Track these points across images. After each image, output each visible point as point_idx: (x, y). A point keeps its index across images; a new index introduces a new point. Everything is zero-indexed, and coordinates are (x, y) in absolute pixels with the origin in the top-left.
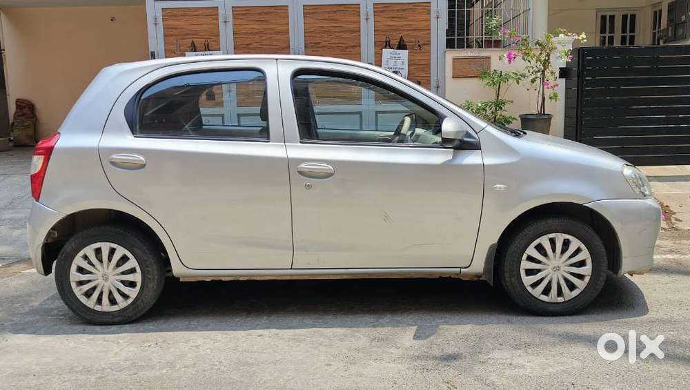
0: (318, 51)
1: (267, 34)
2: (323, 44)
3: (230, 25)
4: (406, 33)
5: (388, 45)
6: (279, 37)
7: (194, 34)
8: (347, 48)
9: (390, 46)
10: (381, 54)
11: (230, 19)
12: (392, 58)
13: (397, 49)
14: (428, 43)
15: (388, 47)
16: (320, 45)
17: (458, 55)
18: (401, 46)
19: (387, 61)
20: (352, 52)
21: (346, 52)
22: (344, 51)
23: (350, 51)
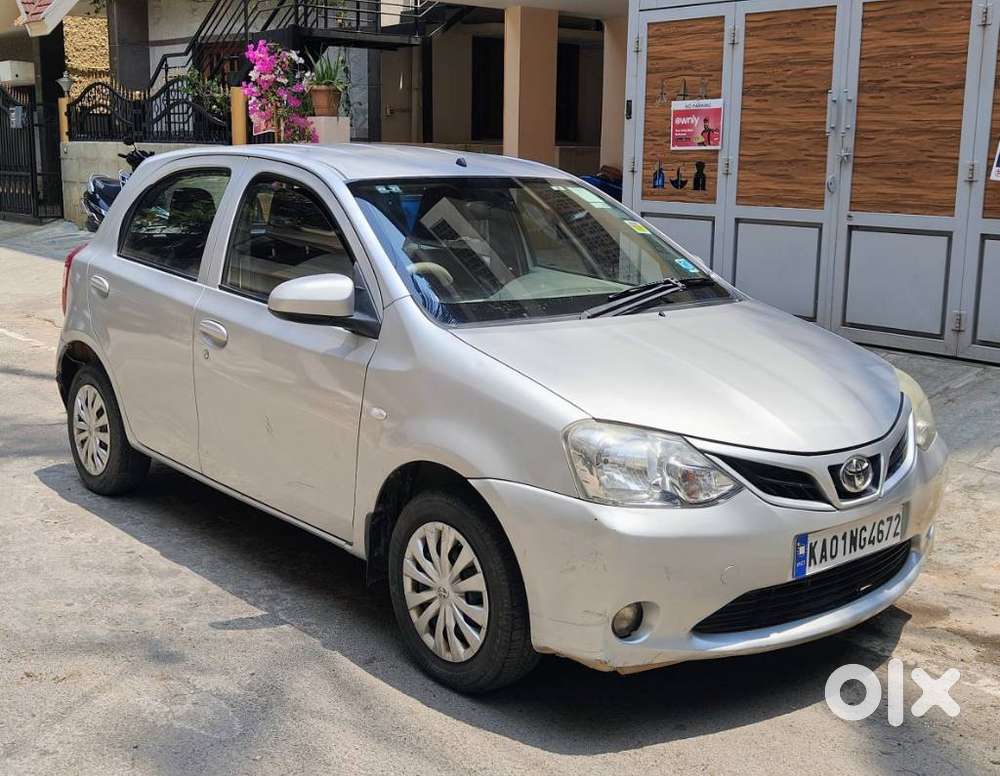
0: (882, 97)
1: (795, 63)
2: (894, 82)
3: (740, 50)
6: (814, 70)
7: (686, 68)
8: (937, 90)
11: (741, 39)
16: (885, 85)
20: (948, 100)
21: (936, 99)
22: (931, 98)
23: (944, 98)
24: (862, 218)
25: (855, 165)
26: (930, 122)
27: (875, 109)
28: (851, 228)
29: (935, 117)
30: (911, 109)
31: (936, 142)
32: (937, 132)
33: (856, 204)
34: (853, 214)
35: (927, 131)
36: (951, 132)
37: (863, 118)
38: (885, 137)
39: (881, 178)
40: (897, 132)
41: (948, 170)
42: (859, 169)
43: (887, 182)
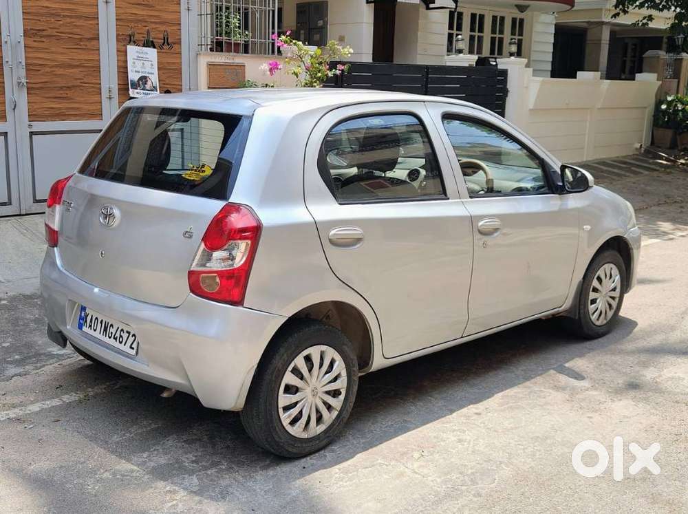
0: (43, 42)
2: (49, 32)
4: (154, 26)
5: (131, 40)
8: (81, 40)
9: (134, 42)
10: (126, 52)
12: (138, 58)
13: (144, 46)
14: (179, 42)
15: (132, 42)
16: (45, 33)
17: (213, 60)
18: (149, 44)
19: (134, 63)
20: (88, 47)
21: (80, 45)
22: (78, 44)
23: (86, 45)
24: (39, 126)
25: (28, 88)
26: (79, 60)
27: (38, 49)
28: (32, 134)
29: (82, 57)
30: (65, 51)
31: (85, 73)
32: (84, 67)
33: (33, 116)
34: (32, 123)
35: (77, 66)
36: (93, 67)
37: (30, 55)
38: (48, 69)
39: (50, 98)
40: (56, 66)
41: (94, 91)
42: (32, 92)
43: (54, 100)
